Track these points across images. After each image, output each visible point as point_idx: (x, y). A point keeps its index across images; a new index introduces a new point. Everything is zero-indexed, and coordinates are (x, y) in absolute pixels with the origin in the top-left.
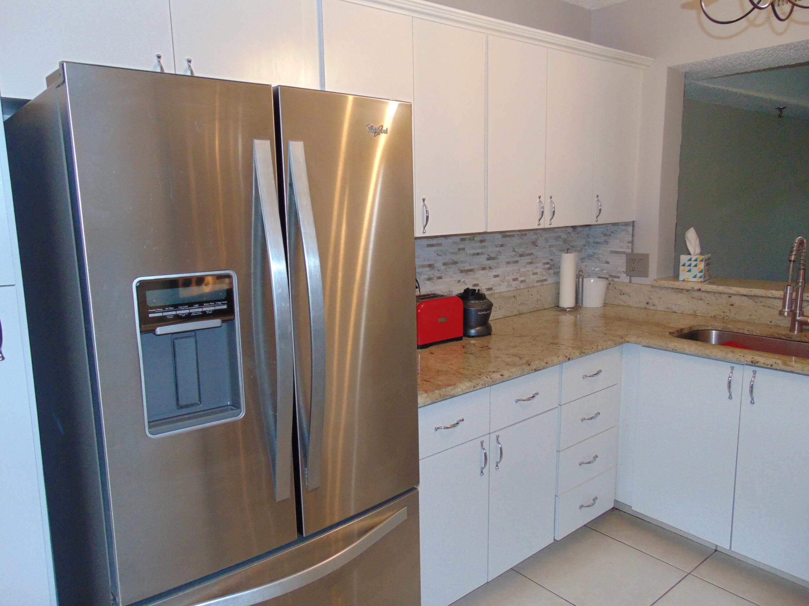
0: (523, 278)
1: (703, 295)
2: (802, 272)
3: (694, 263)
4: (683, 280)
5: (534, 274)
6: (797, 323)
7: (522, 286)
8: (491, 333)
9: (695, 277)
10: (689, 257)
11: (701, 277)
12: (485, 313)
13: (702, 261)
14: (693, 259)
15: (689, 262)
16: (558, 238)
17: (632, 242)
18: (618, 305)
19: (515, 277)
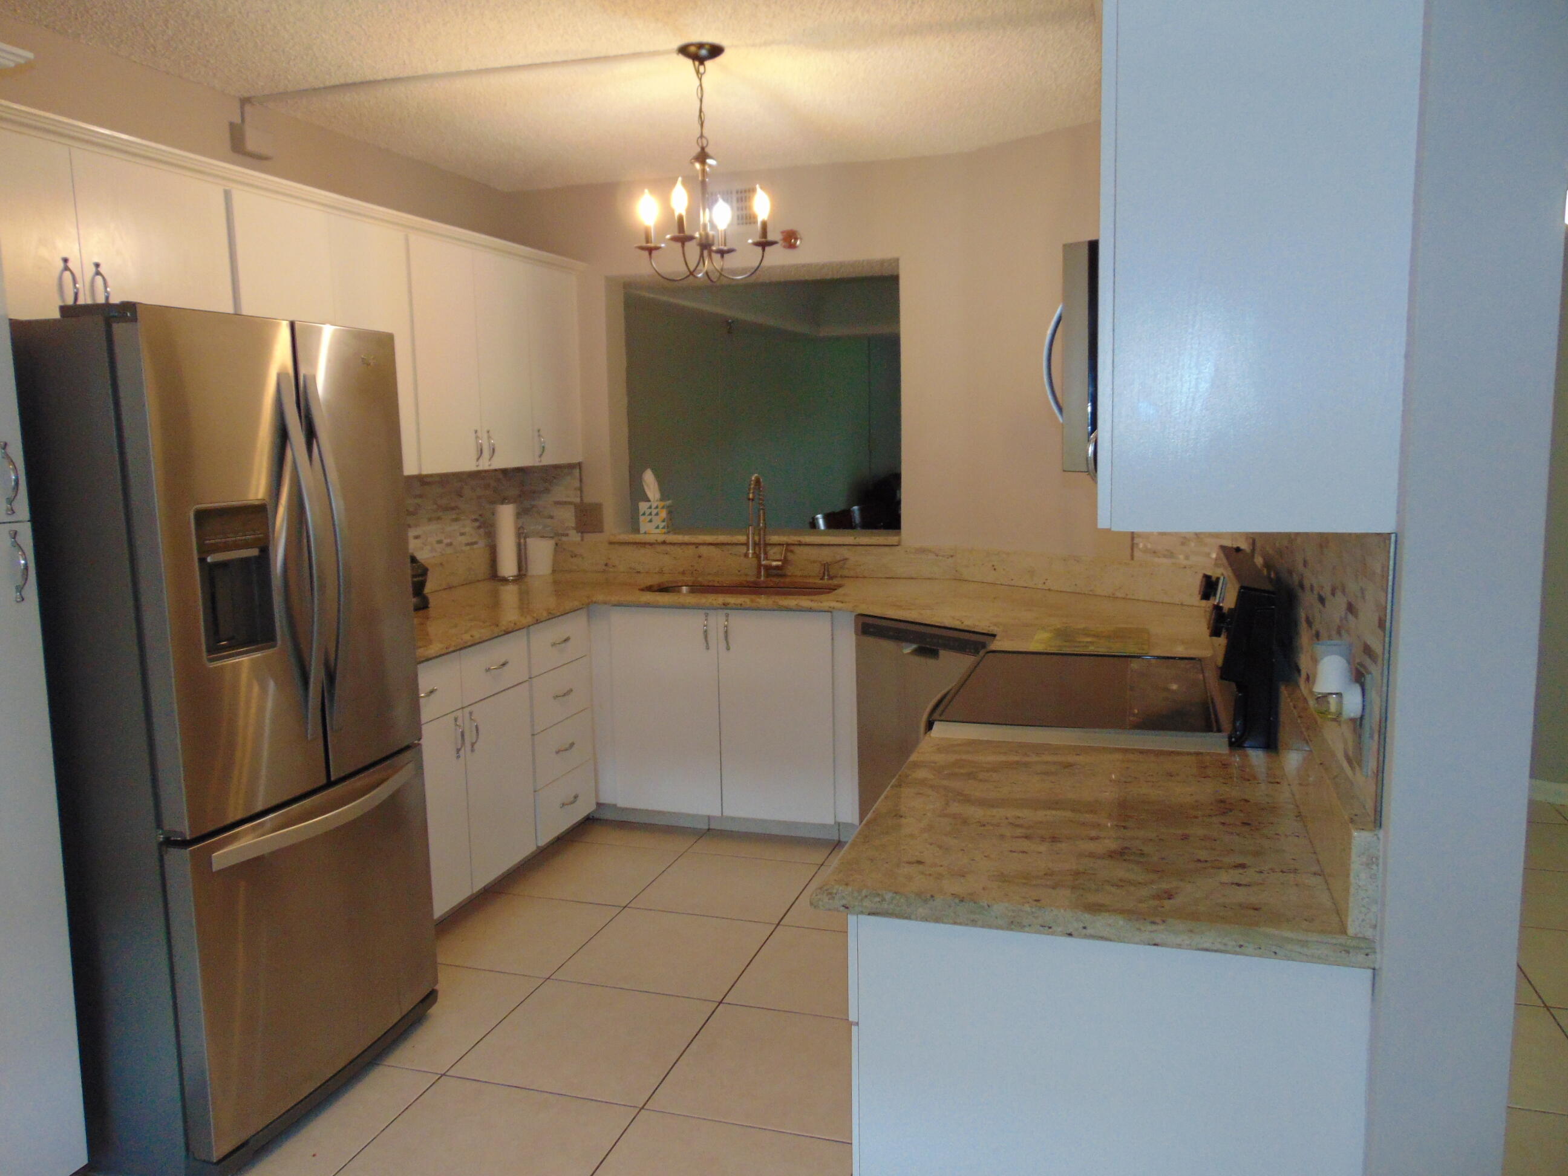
0: (448, 541)
1: (668, 548)
2: (761, 512)
3: (654, 512)
4: (645, 533)
5: (462, 534)
6: (762, 568)
7: (449, 551)
8: (429, 606)
9: (657, 527)
10: (647, 504)
11: (664, 528)
12: (421, 578)
13: (663, 508)
14: (653, 507)
15: (650, 510)
16: (487, 486)
17: (581, 489)
18: (570, 571)
19: (439, 539)
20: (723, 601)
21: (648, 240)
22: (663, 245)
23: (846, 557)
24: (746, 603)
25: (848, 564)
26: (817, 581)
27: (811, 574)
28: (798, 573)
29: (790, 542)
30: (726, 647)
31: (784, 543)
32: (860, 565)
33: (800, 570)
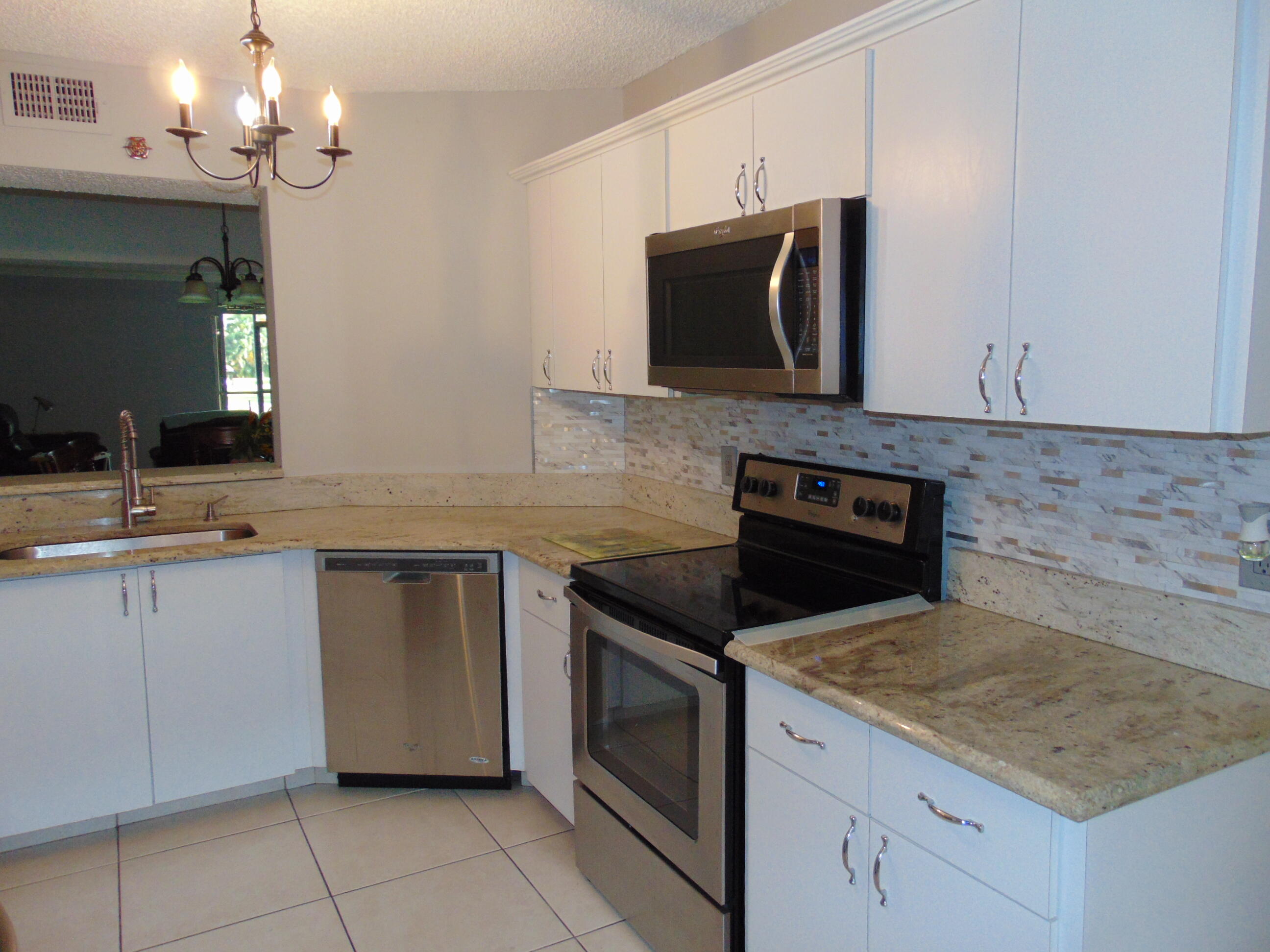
6: (129, 516)
20: (151, 557)
21: (184, 121)
22: (205, 132)
23: (226, 494)
24: (182, 555)
25: (228, 502)
26: (201, 522)
27: (184, 516)
28: (169, 516)
29: (158, 483)
30: (152, 609)
31: (151, 485)
32: (242, 501)
33: (171, 513)
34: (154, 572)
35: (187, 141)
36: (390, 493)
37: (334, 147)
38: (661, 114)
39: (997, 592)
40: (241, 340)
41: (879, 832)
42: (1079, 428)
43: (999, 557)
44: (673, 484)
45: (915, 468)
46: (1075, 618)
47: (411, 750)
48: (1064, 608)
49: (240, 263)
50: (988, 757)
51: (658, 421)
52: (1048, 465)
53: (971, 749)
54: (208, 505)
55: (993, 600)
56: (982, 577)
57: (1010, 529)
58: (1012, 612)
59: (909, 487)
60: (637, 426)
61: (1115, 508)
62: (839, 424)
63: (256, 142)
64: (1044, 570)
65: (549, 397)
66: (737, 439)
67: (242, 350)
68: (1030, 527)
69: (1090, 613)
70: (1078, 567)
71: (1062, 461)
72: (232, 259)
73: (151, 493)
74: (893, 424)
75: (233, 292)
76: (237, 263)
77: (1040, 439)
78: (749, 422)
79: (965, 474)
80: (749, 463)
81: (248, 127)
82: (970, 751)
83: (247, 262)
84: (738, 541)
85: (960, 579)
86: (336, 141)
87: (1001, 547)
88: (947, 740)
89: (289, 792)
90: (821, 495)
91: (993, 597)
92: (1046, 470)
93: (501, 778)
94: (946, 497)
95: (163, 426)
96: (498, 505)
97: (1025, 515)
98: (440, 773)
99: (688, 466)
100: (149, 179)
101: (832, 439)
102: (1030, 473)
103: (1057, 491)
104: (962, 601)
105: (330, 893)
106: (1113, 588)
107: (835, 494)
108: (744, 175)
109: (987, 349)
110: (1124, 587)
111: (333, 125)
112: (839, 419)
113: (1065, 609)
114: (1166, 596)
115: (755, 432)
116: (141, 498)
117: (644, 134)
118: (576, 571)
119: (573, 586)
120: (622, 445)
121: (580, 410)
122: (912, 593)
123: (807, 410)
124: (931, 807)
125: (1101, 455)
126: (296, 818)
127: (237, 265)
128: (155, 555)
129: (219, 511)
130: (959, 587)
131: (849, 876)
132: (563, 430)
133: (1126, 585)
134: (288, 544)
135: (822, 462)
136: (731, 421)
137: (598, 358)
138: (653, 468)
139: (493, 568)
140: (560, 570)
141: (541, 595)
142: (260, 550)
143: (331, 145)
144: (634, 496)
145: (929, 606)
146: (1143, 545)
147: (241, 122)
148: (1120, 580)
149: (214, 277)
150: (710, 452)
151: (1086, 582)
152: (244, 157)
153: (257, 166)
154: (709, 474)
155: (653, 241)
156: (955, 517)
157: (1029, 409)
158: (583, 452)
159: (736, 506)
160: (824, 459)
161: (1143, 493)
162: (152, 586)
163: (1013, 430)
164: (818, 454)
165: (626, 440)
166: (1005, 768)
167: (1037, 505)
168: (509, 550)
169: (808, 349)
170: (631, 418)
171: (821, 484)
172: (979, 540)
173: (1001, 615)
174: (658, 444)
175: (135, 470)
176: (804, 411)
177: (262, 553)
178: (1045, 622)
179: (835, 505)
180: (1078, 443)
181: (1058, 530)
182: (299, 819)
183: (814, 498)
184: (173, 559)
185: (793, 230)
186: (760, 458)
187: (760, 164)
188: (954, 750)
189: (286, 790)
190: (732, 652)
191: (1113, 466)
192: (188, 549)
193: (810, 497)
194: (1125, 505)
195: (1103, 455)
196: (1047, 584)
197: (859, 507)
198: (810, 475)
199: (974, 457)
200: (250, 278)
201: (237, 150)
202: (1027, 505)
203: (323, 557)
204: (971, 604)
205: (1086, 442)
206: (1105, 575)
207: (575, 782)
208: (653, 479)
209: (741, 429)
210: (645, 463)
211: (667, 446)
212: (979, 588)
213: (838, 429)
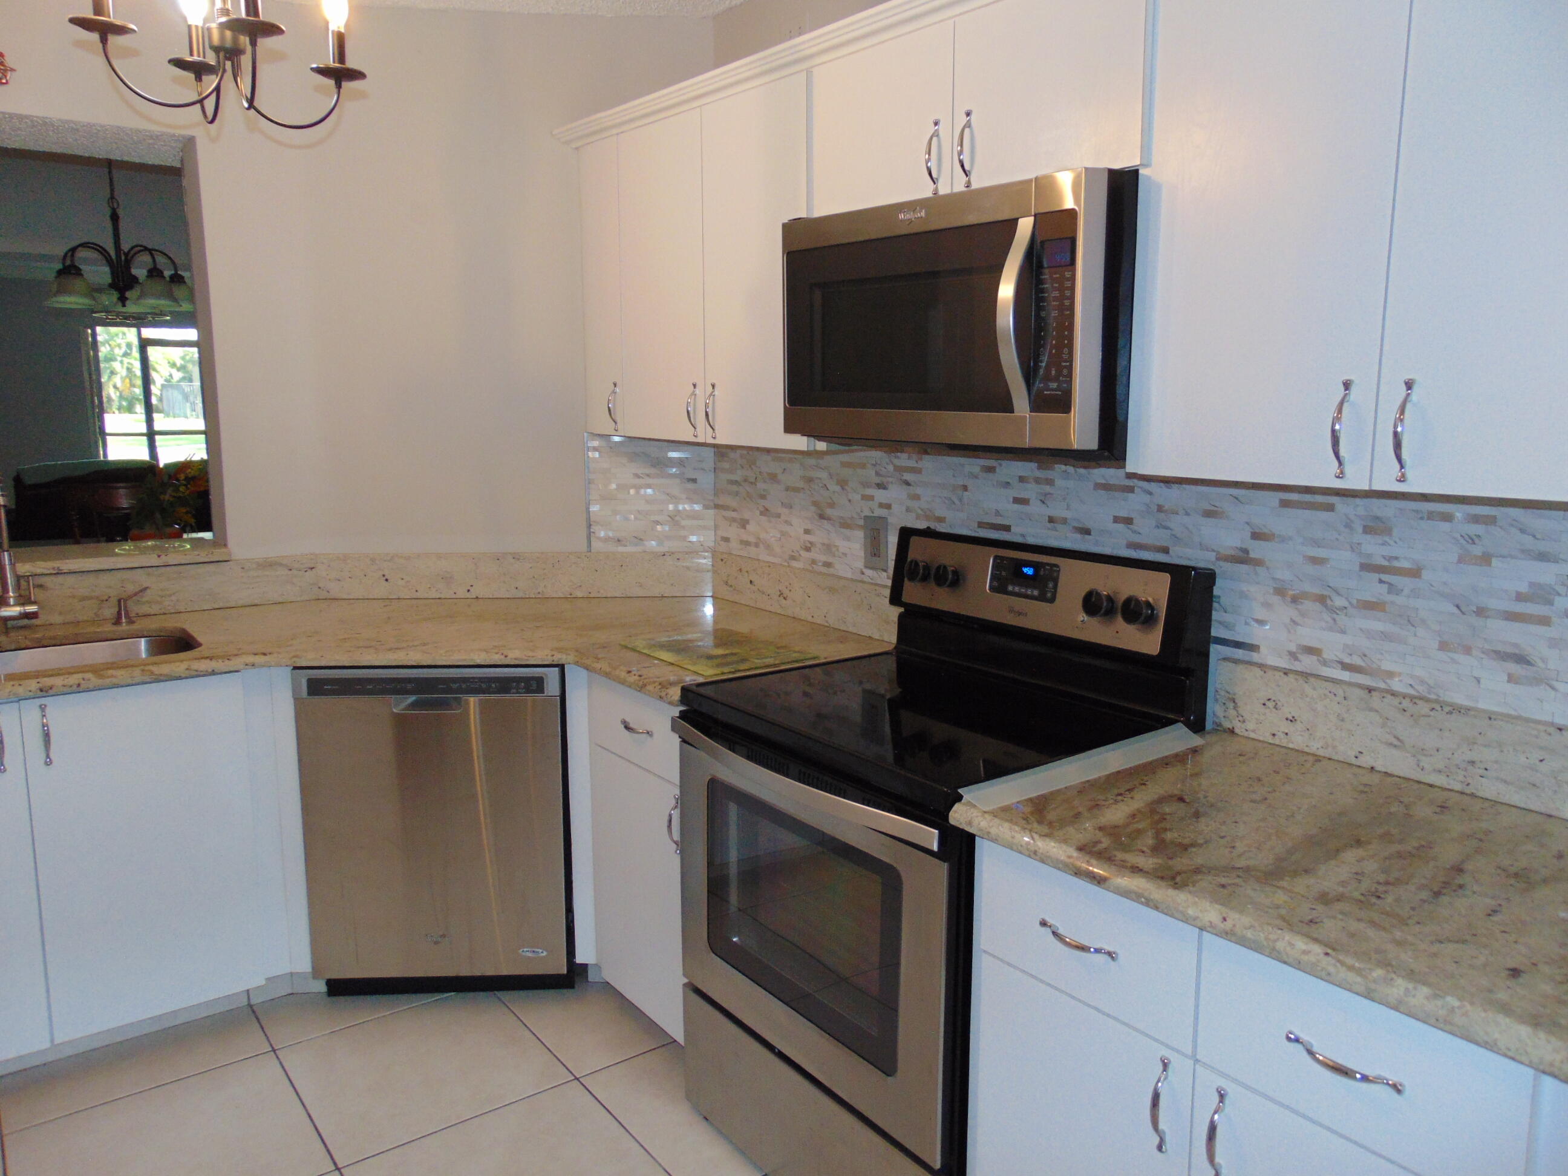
20: (40, 685)
21: (98, 7)
22: (133, 27)
23: (145, 585)
24: (89, 680)
25: (148, 596)
26: (108, 628)
27: (80, 618)
28: (57, 619)
29: (39, 571)
30: (43, 761)
31: (28, 574)
32: (170, 596)
33: (60, 614)
34: (45, 706)
35: (104, 41)
36: (387, 580)
37: (337, 65)
38: (802, 47)
39: (1292, 720)
40: (112, 363)
41: (1209, 1082)
42: (1425, 497)
43: (1296, 672)
44: (789, 566)
45: (1165, 550)
46: (1414, 756)
47: (436, 943)
48: (1396, 742)
49: (140, 251)
50: (1425, 990)
51: (765, 482)
52: (1375, 549)
53: (1393, 976)
54: (119, 601)
55: (1286, 731)
56: (1269, 700)
57: (1311, 633)
58: (1315, 747)
59: (1166, 578)
60: (735, 488)
61: (1478, 608)
62: (1047, 489)
63: (217, 50)
64: (1367, 691)
65: (611, 448)
66: (888, 506)
67: (113, 376)
68: (1343, 632)
69: (1438, 750)
70: (1416, 687)
71: (1396, 542)
72: (125, 247)
73: (29, 585)
74: (1130, 490)
75: (128, 294)
76: (132, 252)
77: (1361, 511)
78: (907, 483)
79: (1242, 558)
80: (914, 540)
81: (197, 27)
82: (1392, 979)
83: (150, 251)
84: (896, 648)
85: (1234, 702)
86: (341, 56)
87: (1296, 659)
88: (1350, 961)
89: (254, 1008)
90: (1027, 587)
91: (1285, 727)
92: (1370, 556)
93: (563, 975)
94: (1216, 591)
95: (18, 480)
96: (540, 596)
97: (1335, 616)
98: (477, 973)
99: (811, 543)
100: (12, 116)
101: (1035, 508)
102: (1343, 559)
103: (1388, 583)
104: (1237, 731)
105: (335, 1164)
106: (1475, 717)
107: (1051, 585)
108: (938, 136)
109: (1342, 388)
110: (1492, 716)
111: (336, 29)
112: (1050, 482)
113: (1398, 744)
114: (1560, 729)
115: (917, 497)
116: (17, 595)
117: (766, 79)
118: (688, 694)
119: (683, 716)
120: (711, 512)
121: (653, 466)
122: (1171, 722)
123: (997, 470)
124: (1311, 1053)
125: (1458, 536)
126: (270, 1049)
127: (133, 257)
128: (47, 681)
129: (135, 608)
130: (1232, 712)
131: (1157, 1140)
132: (629, 493)
133: (1494, 713)
134: (251, 659)
135: (1019, 540)
136: (878, 482)
137: (694, 394)
138: (757, 545)
139: (552, 687)
140: (663, 694)
141: (627, 728)
142: (210, 670)
143: (334, 62)
144: (730, 583)
145: (1196, 740)
146: (1521, 659)
147: (185, 19)
148: (1481, 705)
149: (99, 273)
150: (845, 525)
151: (1433, 709)
152: (191, 76)
153: (218, 89)
154: (845, 555)
155: (792, 230)
156: (1228, 618)
157: (1409, 473)
158: (658, 523)
159: (896, 598)
160: (1023, 536)
161: (1523, 588)
162: (44, 727)
163: (1319, 499)
164: (1012, 529)
165: (717, 507)
166: (1459, 1008)
167: (1354, 602)
168: (577, 663)
169: (1054, 385)
170: (725, 477)
171: (1028, 571)
172: (1261, 647)
173: (1297, 751)
174: (765, 512)
175: (6, 553)
176: (990, 470)
177: (213, 673)
178: (1366, 761)
179: (1052, 600)
180: (1422, 518)
181: (1386, 637)
182: (274, 1051)
183: (1017, 589)
184: (75, 686)
185: (1033, 214)
186: (929, 533)
187: (965, 119)
188: (1365, 977)
189: (250, 1006)
190: (962, 820)
191: (1477, 550)
192: (97, 670)
193: (1010, 588)
194: (1493, 604)
195: (1462, 536)
196: (1371, 710)
197: (1093, 604)
198: (1012, 559)
199: (1256, 536)
200: (155, 274)
201: (179, 63)
202: (1339, 602)
203: (303, 677)
204: (1252, 735)
205: (1431, 516)
206: (1460, 699)
207: (685, 985)
208: (758, 560)
209: (895, 494)
210: (745, 537)
211: (779, 516)
212: (1265, 714)
213: (1046, 495)
